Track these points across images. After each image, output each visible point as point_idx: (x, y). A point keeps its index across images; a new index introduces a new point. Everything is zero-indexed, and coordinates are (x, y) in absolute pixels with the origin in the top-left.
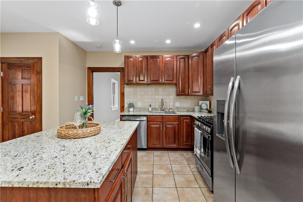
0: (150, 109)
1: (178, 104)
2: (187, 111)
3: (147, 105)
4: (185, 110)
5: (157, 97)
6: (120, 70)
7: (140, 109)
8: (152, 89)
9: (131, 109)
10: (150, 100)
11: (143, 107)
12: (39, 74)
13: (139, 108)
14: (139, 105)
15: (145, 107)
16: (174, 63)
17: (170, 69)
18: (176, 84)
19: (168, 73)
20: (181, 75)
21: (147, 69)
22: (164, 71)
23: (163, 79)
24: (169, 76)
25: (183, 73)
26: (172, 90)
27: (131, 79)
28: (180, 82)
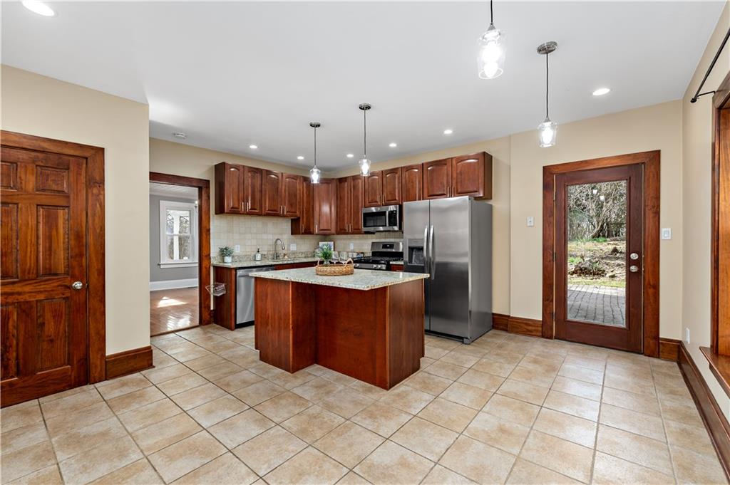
0: (259, 257)
1: (293, 248)
2: (305, 257)
3: (250, 251)
4: (303, 255)
5: (265, 236)
6: (202, 186)
7: (240, 258)
8: (255, 224)
9: (228, 259)
10: (254, 242)
11: (244, 254)
12: (98, 185)
13: (238, 256)
14: (237, 250)
15: (248, 253)
16: (298, 187)
17: (293, 195)
18: (299, 218)
19: (289, 201)
20: (305, 205)
21: (261, 191)
22: (285, 196)
23: (285, 208)
24: (291, 205)
25: (308, 203)
26: (286, 225)
27: (236, 206)
28: (305, 215)
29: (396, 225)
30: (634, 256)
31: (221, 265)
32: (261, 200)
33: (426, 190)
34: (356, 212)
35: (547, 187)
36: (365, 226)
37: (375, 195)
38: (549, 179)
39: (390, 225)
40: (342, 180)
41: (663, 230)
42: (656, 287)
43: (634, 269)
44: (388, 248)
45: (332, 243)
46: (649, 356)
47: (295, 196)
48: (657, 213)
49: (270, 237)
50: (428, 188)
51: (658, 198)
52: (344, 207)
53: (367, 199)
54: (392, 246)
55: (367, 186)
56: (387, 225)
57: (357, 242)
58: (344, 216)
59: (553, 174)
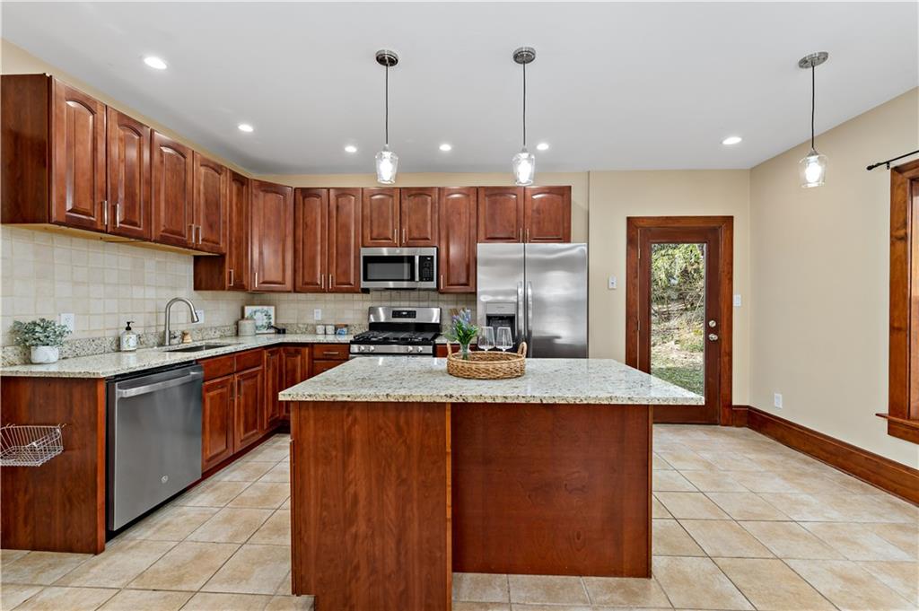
5: (138, 292)
8: (116, 260)
9: (48, 354)
10: (118, 305)
11: (86, 335)
13: (71, 344)
15: (100, 334)
16: (223, 191)
17: (213, 204)
18: (223, 256)
19: (207, 216)
20: (234, 228)
21: (149, 183)
22: (199, 205)
23: (198, 231)
24: (211, 226)
25: (239, 224)
26: (183, 269)
27: (86, 206)
28: (233, 249)
29: (432, 280)
30: (712, 324)
31: (22, 370)
32: (148, 203)
33: (482, 228)
34: (343, 253)
35: (631, 241)
36: (366, 279)
37: (386, 226)
38: (634, 233)
39: (421, 280)
40: (306, 193)
41: (735, 297)
42: (730, 354)
43: (713, 337)
44: (405, 316)
45: (273, 308)
46: (725, 425)
47: (218, 206)
48: (731, 280)
49: (151, 293)
50: (486, 226)
51: (731, 264)
52: (315, 244)
53: (367, 232)
54: (412, 314)
55: (367, 211)
56: (417, 278)
57: (331, 306)
58: (313, 259)
59: (637, 228)
